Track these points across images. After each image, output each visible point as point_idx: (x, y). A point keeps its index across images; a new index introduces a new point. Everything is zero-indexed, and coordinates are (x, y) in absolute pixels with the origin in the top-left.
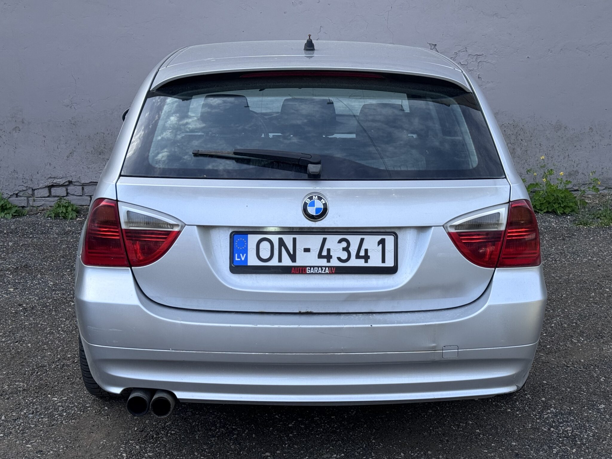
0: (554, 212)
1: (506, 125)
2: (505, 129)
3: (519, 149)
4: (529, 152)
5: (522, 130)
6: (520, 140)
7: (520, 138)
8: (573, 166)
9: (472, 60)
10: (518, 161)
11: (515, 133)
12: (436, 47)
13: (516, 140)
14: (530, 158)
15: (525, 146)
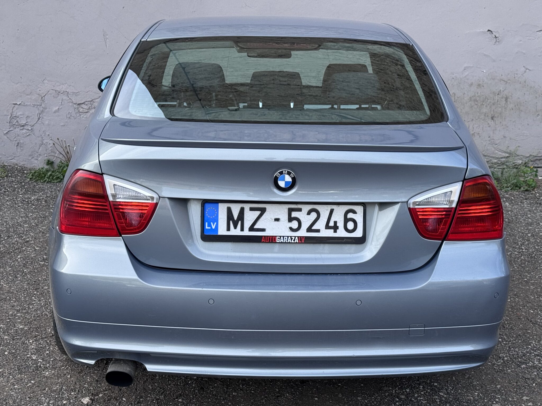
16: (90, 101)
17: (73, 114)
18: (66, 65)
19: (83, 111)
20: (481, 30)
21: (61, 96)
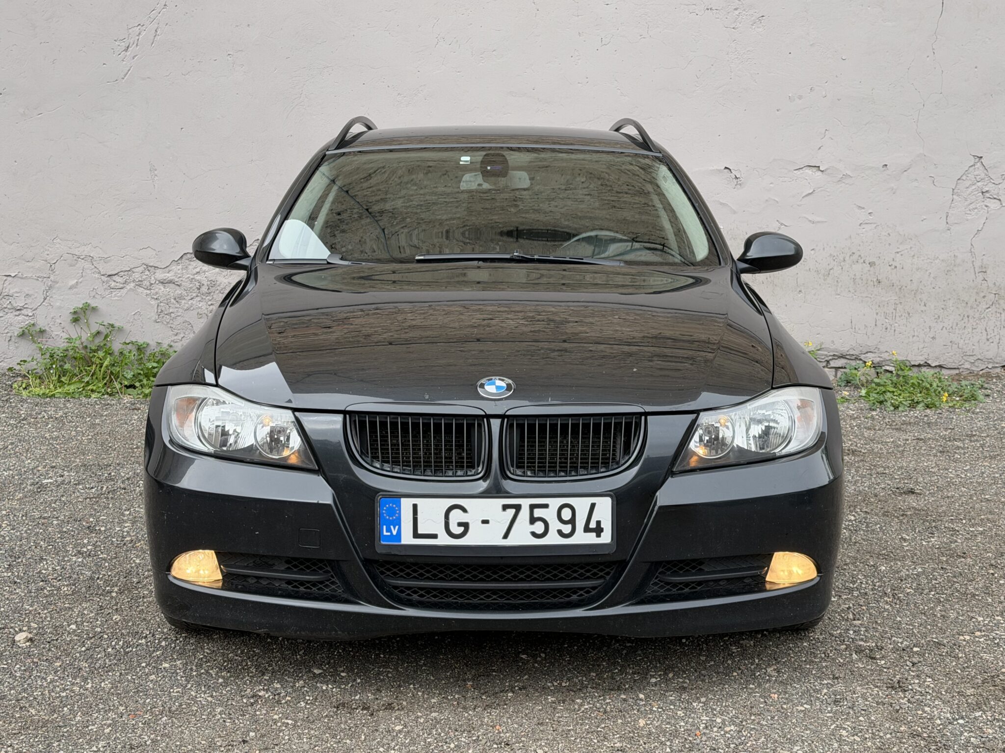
17: (101, 291)
18: (90, 216)
19: (116, 286)
20: (715, 167)
21: (81, 263)
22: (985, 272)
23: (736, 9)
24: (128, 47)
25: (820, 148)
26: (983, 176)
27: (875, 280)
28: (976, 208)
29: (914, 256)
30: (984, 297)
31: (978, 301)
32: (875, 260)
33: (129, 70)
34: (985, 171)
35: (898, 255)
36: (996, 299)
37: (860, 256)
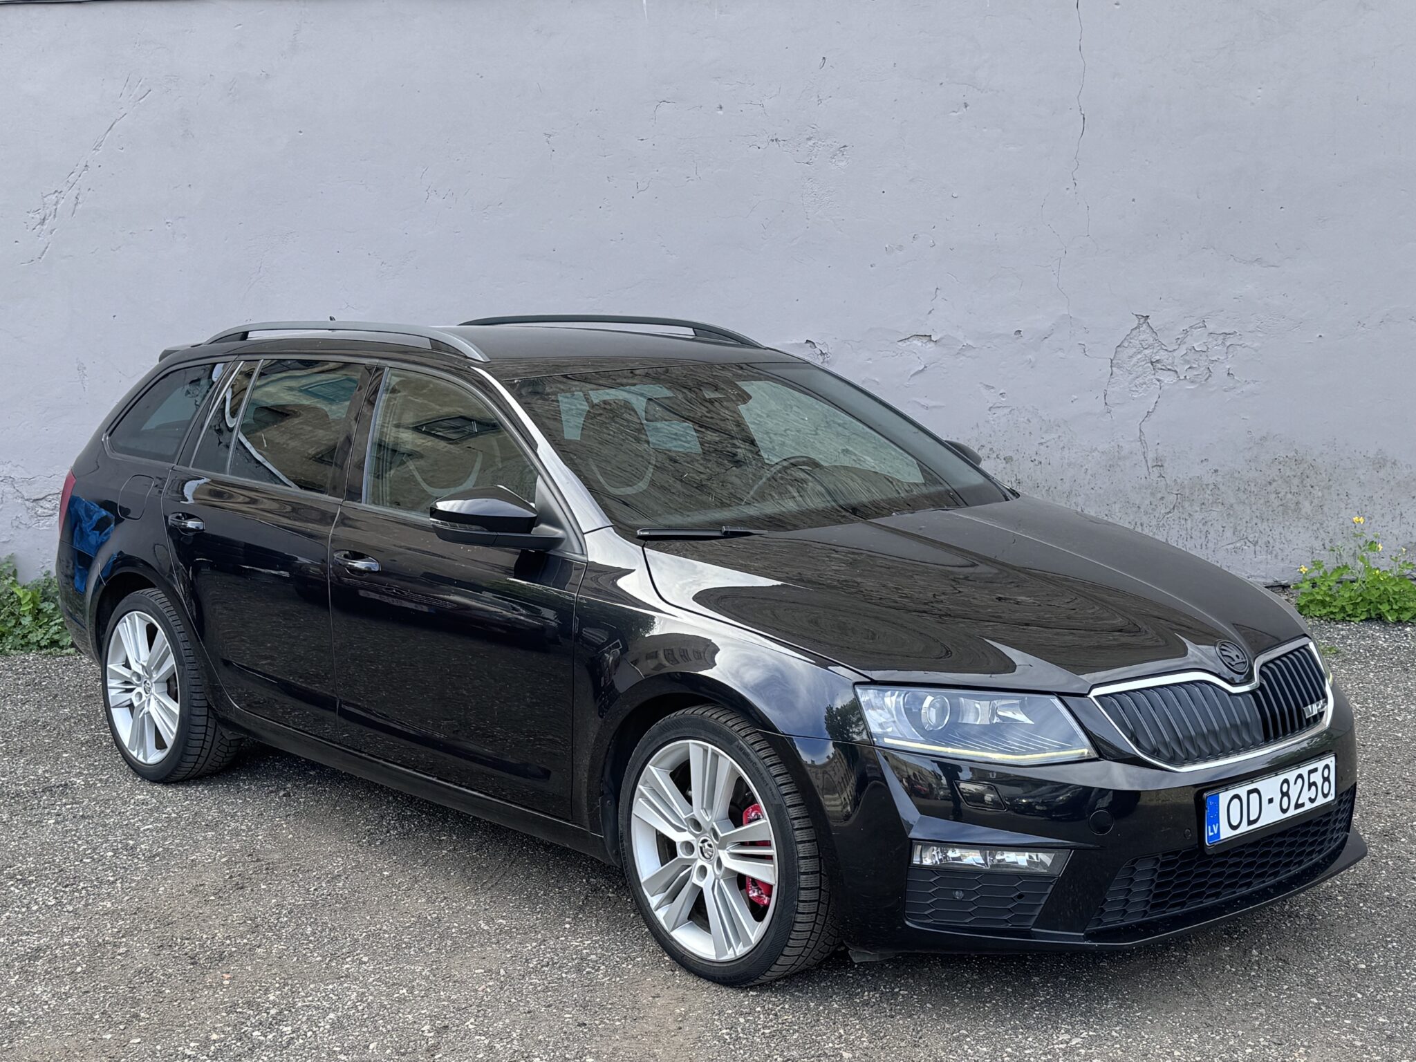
0: (1380, 618)
1: (1281, 459)
2: (1281, 467)
3: (1307, 504)
4: (1325, 509)
5: (1311, 468)
6: (1309, 488)
7: (1308, 482)
8: (1411, 533)
9: (1215, 343)
10: (1306, 526)
11: (1299, 474)
12: (1149, 321)
13: (1301, 486)
14: (1329, 519)
15: (1318, 497)
16: (54, 494)
17: (25, 520)
18: (8, 428)
19: (44, 513)
20: (794, 341)
22: (1162, 466)
23: (809, 139)
24: (44, 219)
25: (930, 312)
26: (1151, 340)
27: (1013, 480)
28: (1145, 383)
29: (1064, 447)
30: (1162, 498)
31: (1154, 504)
32: (1011, 454)
33: (47, 248)
34: (1154, 335)
35: (1042, 447)
36: (1179, 500)
37: (991, 449)
